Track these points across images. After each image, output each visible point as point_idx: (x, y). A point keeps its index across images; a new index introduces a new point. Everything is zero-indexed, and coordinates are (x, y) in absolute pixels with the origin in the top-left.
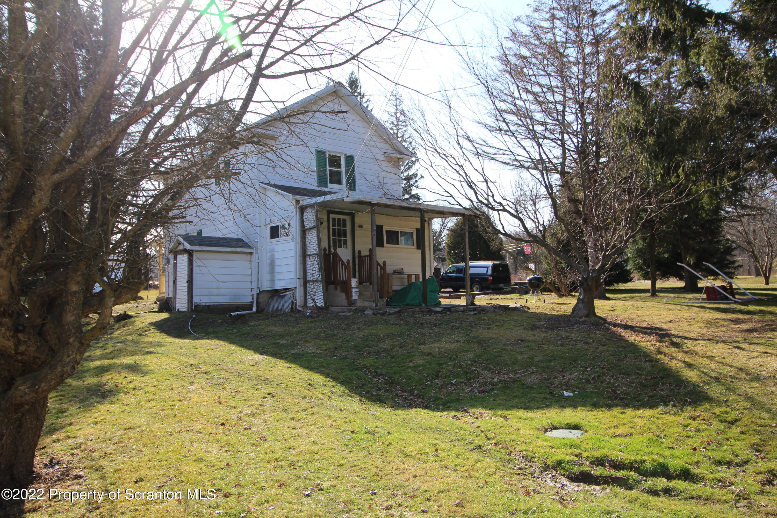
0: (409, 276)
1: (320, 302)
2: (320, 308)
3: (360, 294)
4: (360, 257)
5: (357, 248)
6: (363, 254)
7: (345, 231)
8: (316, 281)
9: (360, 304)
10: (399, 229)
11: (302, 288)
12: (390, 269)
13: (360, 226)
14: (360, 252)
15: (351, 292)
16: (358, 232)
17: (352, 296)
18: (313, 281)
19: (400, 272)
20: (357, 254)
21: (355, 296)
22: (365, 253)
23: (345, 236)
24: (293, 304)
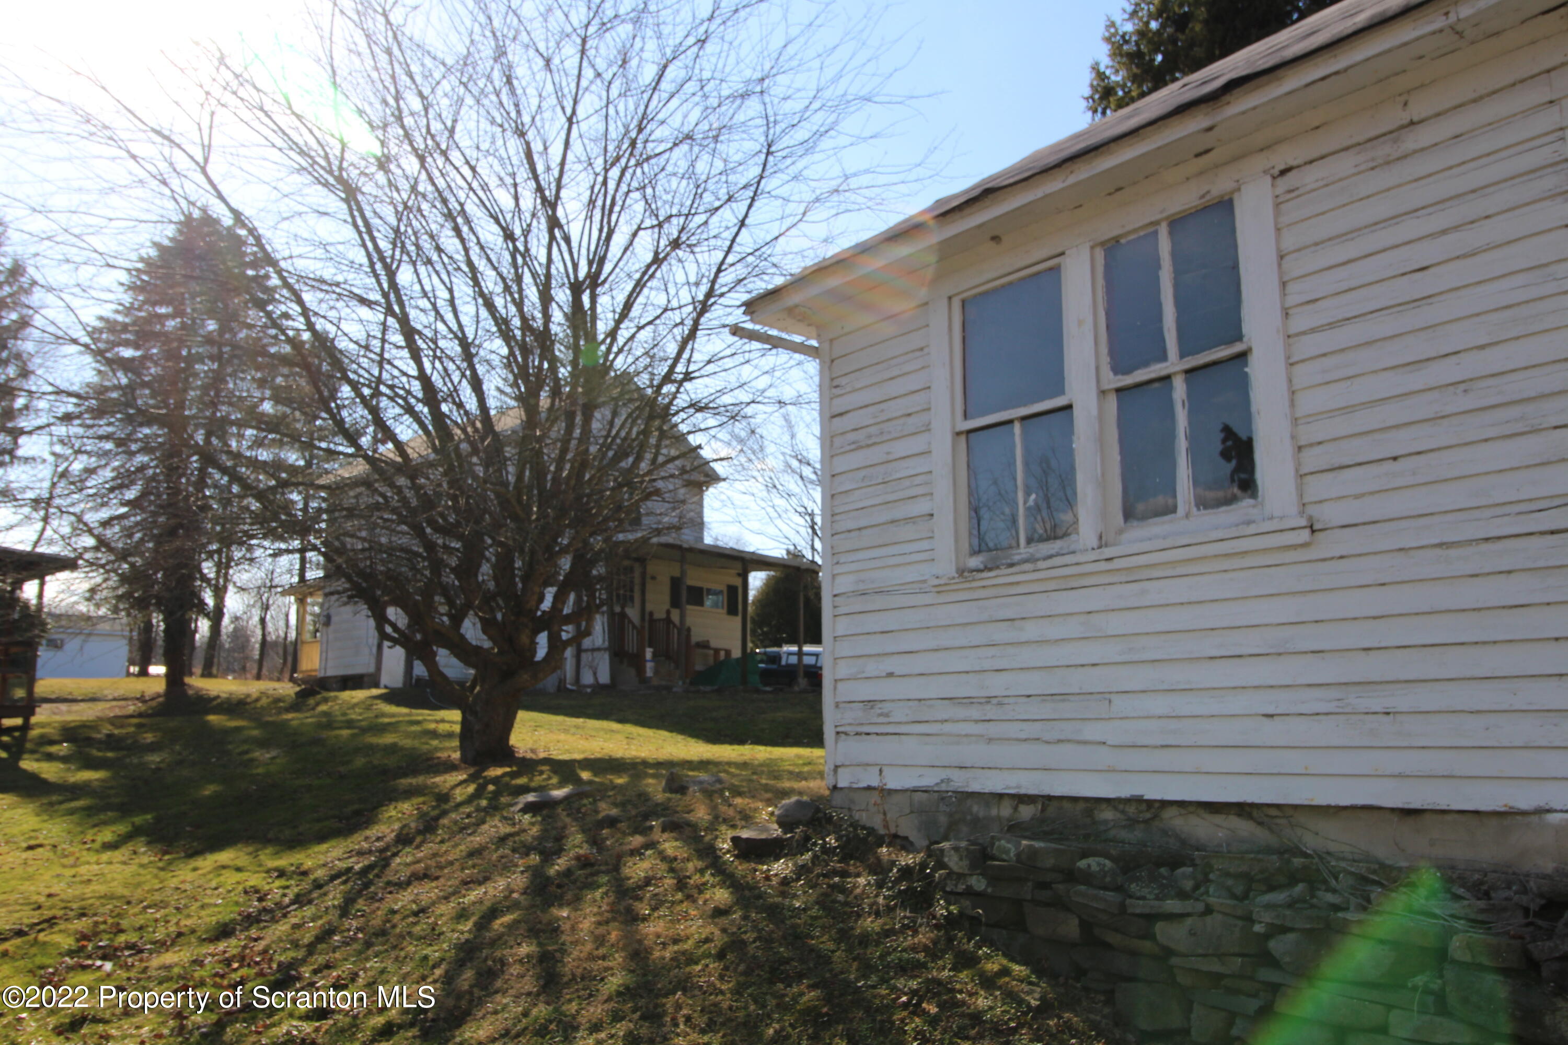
0: (717, 651)
1: (604, 677)
2: (604, 687)
3: (656, 672)
4: (652, 621)
5: (649, 607)
6: (657, 616)
7: (632, 582)
8: (599, 649)
9: (655, 682)
10: (705, 585)
11: (574, 660)
12: (695, 639)
13: (653, 578)
14: (651, 614)
15: (645, 667)
16: (650, 586)
17: (645, 672)
18: (593, 650)
19: (705, 645)
20: (647, 617)
21: (649, 673)
22: (660, 614)
23: (632, 590)
24: (562, 681)
